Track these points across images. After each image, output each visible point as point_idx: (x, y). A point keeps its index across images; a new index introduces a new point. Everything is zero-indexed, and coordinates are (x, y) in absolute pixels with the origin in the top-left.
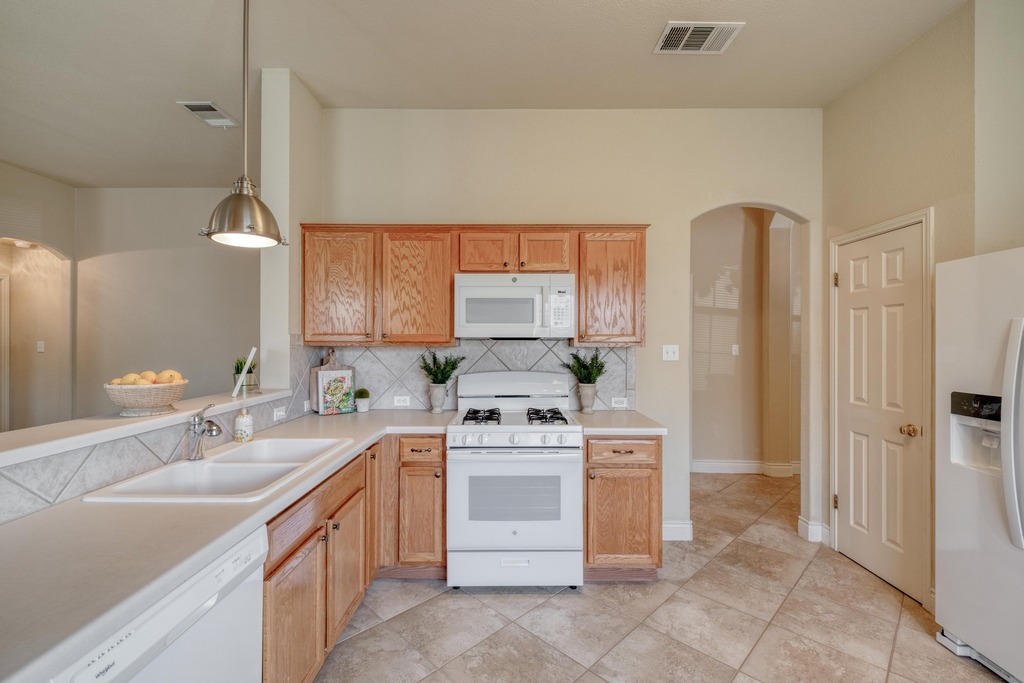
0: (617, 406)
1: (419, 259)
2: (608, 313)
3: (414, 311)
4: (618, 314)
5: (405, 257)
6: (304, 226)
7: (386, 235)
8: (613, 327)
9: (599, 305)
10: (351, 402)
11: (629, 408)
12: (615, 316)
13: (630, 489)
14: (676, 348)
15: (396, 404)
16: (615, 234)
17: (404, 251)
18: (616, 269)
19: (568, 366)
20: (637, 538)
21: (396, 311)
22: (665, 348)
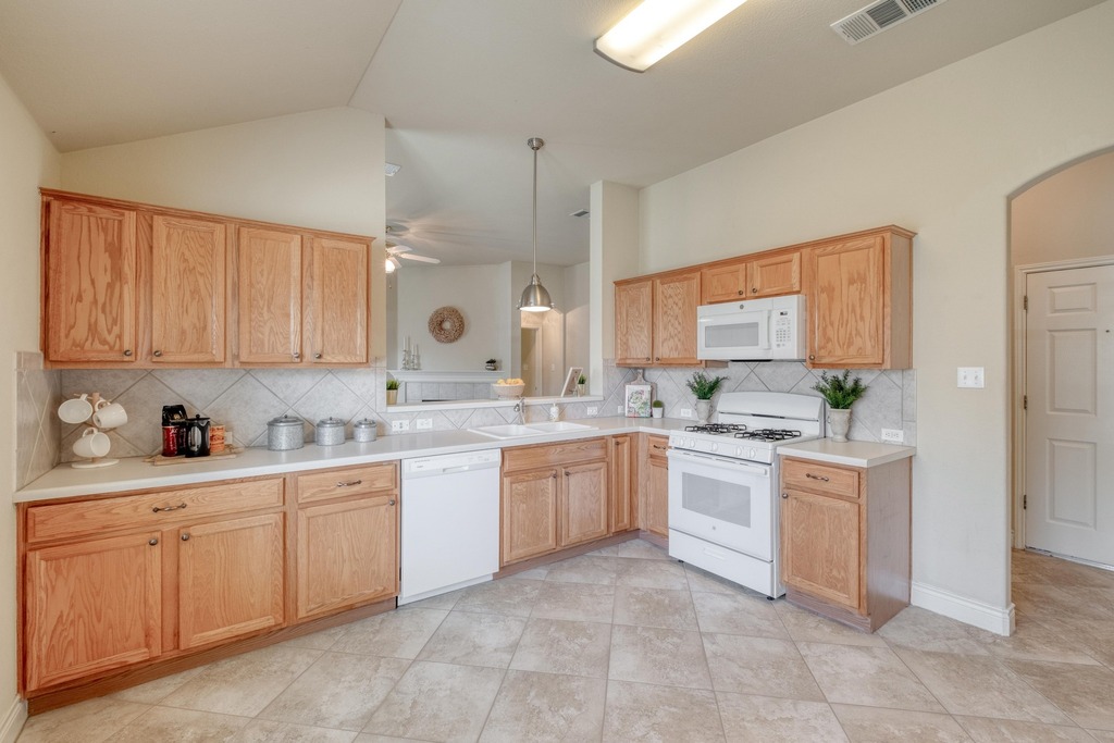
0: (888, 438)
1: (680, 296)
2: (842, 331)
3: (676, 339)
4: (854, 333)
5: (671, 297)
6: (618, 284)
7: (658, 281)
8: (849, 347)
9: (832, 324)
10: (648, 410)
11: (906, 444)
12: (851, 334)
13: (826, 518)
14: (981, 372)
15: (682, 415)
16: (849, 244)
17: (670, 292)
18: (851, 282)
19: (822, 391)
20: (835, 573)
21: (665, 340)
22: (962, 371)
